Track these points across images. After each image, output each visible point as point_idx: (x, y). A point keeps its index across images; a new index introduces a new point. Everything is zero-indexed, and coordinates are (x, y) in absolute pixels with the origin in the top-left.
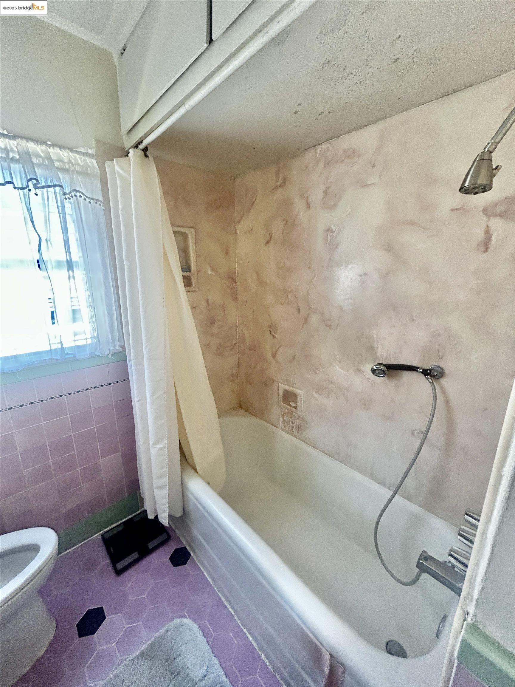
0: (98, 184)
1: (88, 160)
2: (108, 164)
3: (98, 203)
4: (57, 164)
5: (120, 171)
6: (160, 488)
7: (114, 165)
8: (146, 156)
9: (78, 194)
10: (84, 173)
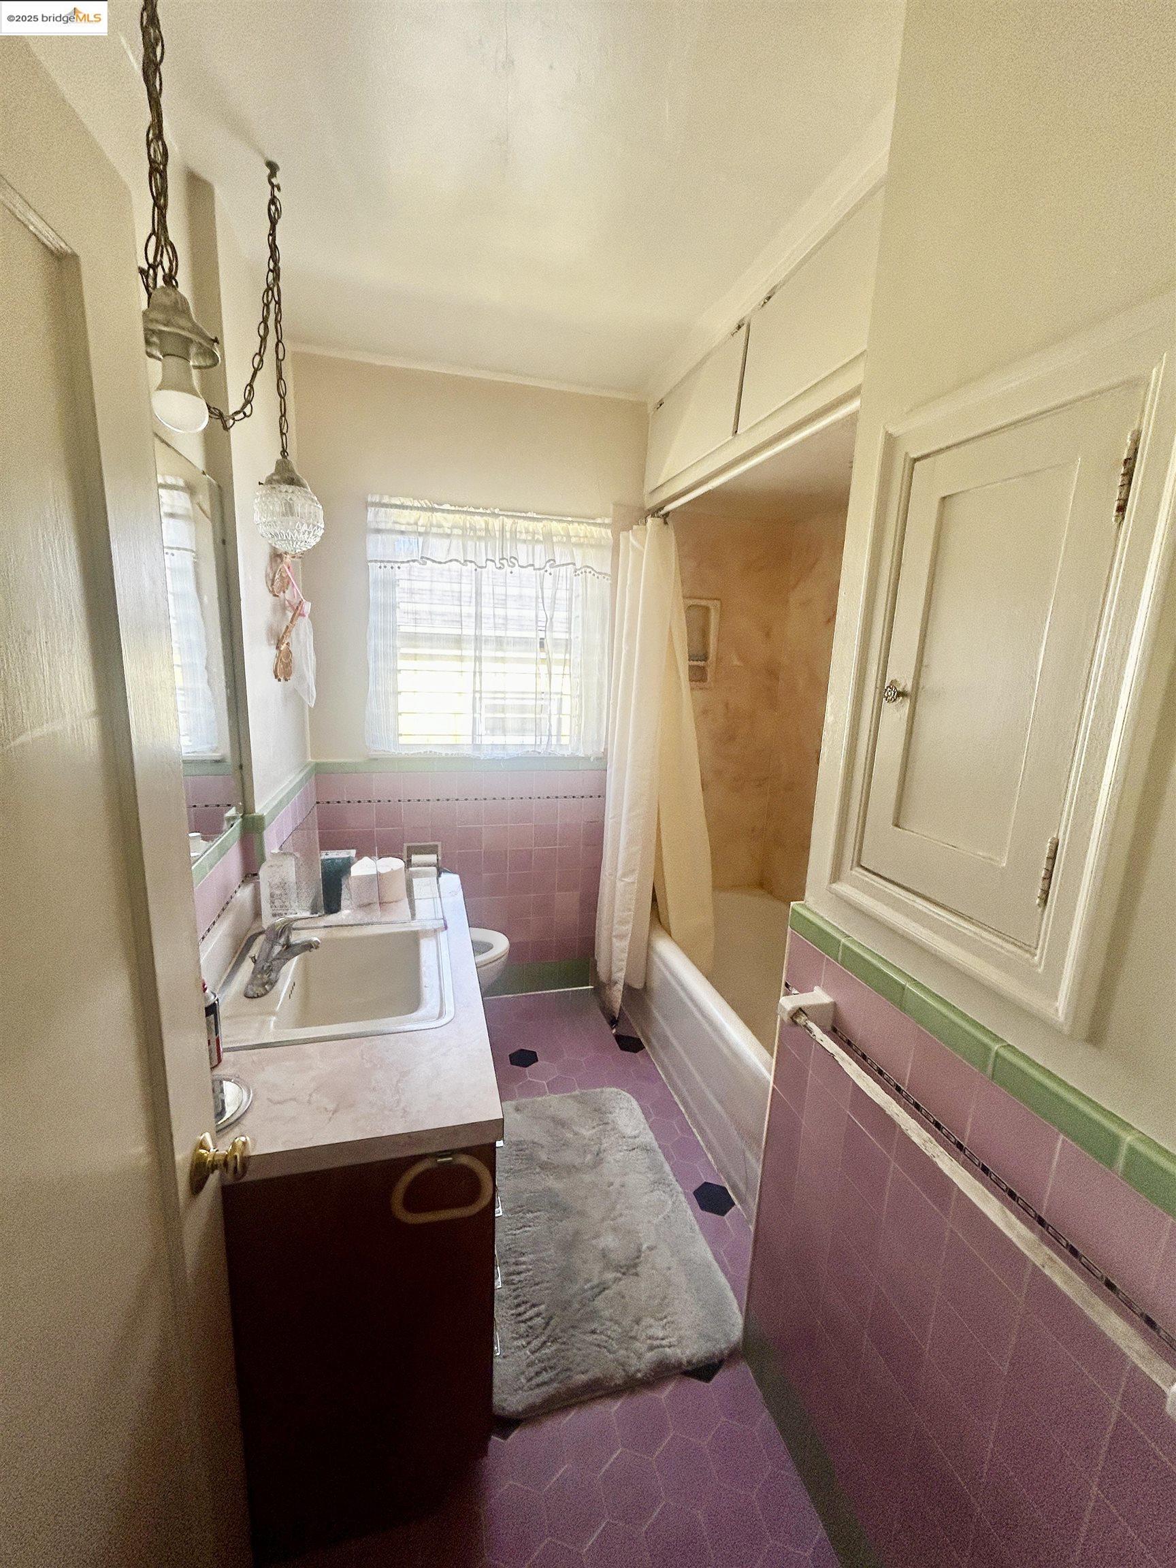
0: (608, 556)
1: (603, 530)
2: (623, 535)
3: (606, 577)
4: (573, 540)
5: (635, 543)
6: (621, 937)
7: (629, 536)
8: (666, 523)
9: (588, 570)
10: (598, 546)
